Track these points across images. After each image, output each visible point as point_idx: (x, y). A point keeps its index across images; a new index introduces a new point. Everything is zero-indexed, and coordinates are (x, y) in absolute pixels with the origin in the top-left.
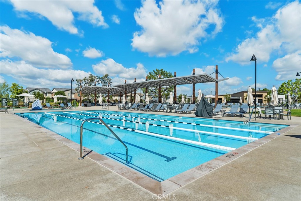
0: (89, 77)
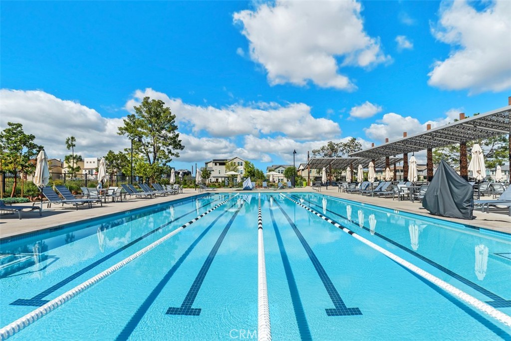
0: (329, 145)
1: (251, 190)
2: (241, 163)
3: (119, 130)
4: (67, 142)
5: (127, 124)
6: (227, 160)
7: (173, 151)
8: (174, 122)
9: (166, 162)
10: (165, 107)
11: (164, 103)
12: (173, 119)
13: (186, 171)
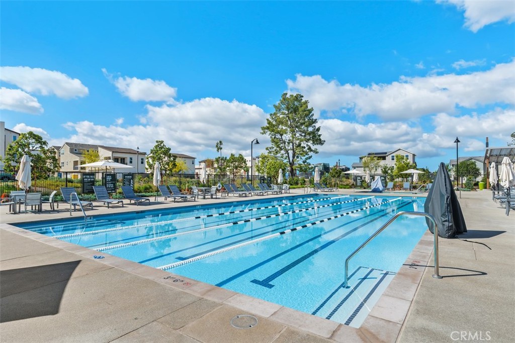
1: (381, 192)
2: (407, 156)
3: (262, 130)
4: (217, 146)
5: (269, 123)
6: (386, 153)
7: (313, 148)
8: (313, 115)
9: (307, 159)
10: (304, 100)
11: (303, 97)
12: (310, 112)
13: (344, 167)
